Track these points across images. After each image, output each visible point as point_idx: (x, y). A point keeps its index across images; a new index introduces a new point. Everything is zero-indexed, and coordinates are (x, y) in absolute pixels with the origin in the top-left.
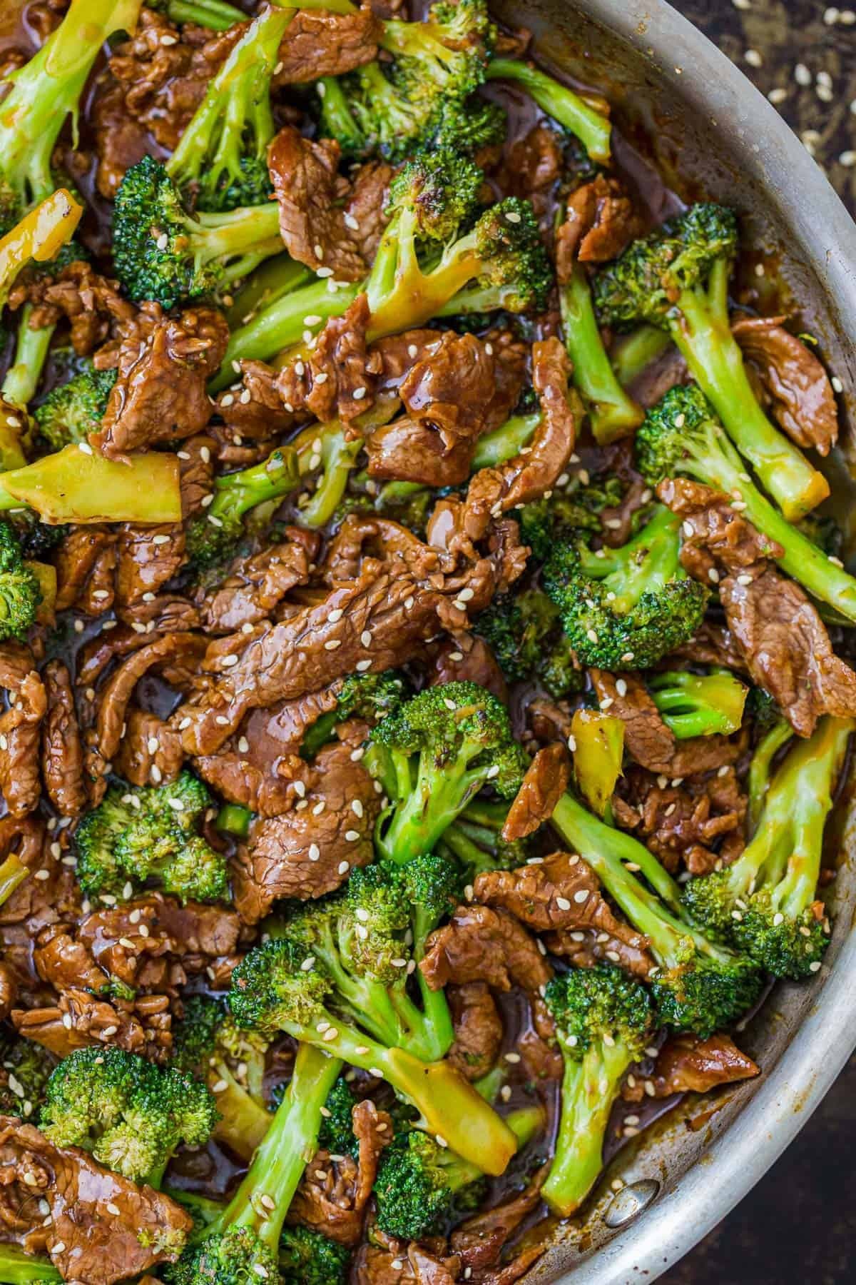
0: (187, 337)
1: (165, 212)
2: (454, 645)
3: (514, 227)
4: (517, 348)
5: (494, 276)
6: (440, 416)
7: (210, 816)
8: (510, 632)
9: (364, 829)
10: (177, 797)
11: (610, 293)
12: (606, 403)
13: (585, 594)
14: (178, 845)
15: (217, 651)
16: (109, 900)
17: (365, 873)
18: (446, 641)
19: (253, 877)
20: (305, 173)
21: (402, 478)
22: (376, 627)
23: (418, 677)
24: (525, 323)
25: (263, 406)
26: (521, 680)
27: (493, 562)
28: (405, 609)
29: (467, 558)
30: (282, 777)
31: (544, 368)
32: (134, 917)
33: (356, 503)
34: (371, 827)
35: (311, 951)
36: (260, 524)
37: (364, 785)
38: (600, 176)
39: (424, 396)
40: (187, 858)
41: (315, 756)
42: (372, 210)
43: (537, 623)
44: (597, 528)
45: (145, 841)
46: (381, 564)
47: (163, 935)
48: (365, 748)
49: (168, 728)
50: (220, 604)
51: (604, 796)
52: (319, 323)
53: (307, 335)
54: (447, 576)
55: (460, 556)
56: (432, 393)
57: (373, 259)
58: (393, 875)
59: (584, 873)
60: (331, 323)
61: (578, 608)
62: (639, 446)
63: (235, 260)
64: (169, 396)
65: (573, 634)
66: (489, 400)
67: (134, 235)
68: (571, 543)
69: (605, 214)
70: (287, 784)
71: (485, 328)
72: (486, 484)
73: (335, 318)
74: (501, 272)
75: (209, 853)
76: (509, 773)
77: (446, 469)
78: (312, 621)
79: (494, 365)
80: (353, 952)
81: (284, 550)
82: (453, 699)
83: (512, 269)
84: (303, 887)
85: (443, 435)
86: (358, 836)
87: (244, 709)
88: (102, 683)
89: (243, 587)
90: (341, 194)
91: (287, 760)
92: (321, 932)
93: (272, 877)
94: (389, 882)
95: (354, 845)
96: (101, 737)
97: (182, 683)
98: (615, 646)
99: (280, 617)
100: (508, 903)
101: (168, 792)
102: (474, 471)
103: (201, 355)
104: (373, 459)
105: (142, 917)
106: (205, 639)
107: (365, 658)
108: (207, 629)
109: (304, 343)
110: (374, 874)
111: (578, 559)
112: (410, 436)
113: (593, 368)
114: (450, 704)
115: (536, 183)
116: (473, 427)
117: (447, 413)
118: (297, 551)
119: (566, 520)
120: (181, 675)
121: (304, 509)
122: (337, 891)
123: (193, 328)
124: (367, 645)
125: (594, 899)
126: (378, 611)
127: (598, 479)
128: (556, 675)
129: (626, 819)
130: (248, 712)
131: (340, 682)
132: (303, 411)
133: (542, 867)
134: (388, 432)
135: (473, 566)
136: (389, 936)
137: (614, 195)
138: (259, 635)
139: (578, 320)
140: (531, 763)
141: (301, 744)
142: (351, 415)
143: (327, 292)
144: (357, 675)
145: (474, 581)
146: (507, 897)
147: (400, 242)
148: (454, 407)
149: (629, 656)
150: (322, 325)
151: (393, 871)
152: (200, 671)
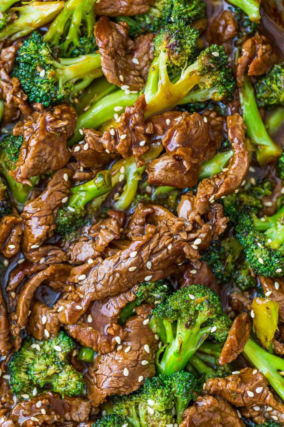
0: (56, 120)
1: (43, 59)
2: (192, 266)
3: (216, 59)
4: (218, 119)
5: (207, 83)
6: (182, 153)
7: (75, 354)
8: (220, 259)
9: (150, 359)
10: (58, 345)
11: (263, 91)
12: (263, 145)
13: (257, 240)
14: (59, 369)
15: (76, 273)
16: (26, 396)
17: (151, 381)
18: (188, 265)
19: (96, 384)
20: (113, 39)
21: (165, 185)
22: (154, 259)
23: (174, 282)
24: (222, 106)
25: (95, 151)
26: (225, 282)
27: (210, 225)
28: (168, 250)
29: (198, 223)
30: (109, 335)
31: (233, 129)
32: (39, 404)
33: (142, 197)
34: (154, 357)
35: (126, 419)
36: (95, 209)
37: (150, 337)
38: (257, 34)
39: (174, 143)
40: (64, 376)
41: (125, 323)
42: (145, 54)
43: (232, 254)
44: (260, 206)
45: (43, 367)
46: (155, 227)
47: (53, 413)
48: (150, 319)
49: (51, 311)
50: (76, 250)
51: (269, 340)
52: (122, 110)
53: (116, 116)
54: (188, 233)
55: (194, 222)
56: (179, 143)
57: (147, 77)
58: (166, 382)
59: (261, 378)
60: (127, 110)
61: (253, 247)
62: (280, 166)
63: (79, 81)
64: (48, 149)
65: (251, 260)
66: (207, 145)
67: (28, 70)
68: (248, 214)
69: (260, 53)
70: (112, 338)
71: (202, 109)
72: (206, 186)
73: (129, 107)
74: (210, 82)
75: (74, 373)
76: (221, 330)
77: (186, 179)
78: (122, 257)
79: (208, 128)
80: (146, 420)
81: (107, 222)
82: (193, 294)
83: (216, 80)
84: (121, 389)
85: (185, 163)
86: (147, 362)
87: (89, 302)
88: (19, 289)
89: (88, 241)
90: (130, 48)
91: (112, 326)
92: (131, 410)
93: (105, 385)
94: (164, 385)
95: (146, 367)
96: (18, 316)
97: (58, 288)
98: (272, 265)
99: (106, 255)
100: (223, 394)
101: (54, 342)
102: (200, 180)
103: (63, 128)
104: (150, 175)
105: (42, 404)
106: (69, 267)
107: (148, 275)
108: (71, 262)
109: (115, 120)
110: (156, 382)
111: (252, 222)
112: (168, 164)
113: (257, 129)
114: (192, 297)
115: (225, 38)
116: (199, 159)
117: (187, 152)
118: (114, 223)
119: (245, 202)
120: (58, 284)
121: (117, 201)
122: (138, 390)
123: (58, 115)
124: (149, 268)
125: (265, 392)
126: (155, 251)
127: (260, 183)
128: (242, 279)
129: (279, 350)
130: (92, 303)
131: (137, 287)
132: (115, 153)
133: (239, 376)
134: (157, 162)
135: (201, 227)
136: (164, 412)
137: (264, 43)
138: (96, 264)
139: (248, 104)
140: (232, 324)
141: (118, 317)
142: (139, 154)
143: (125, 94)
144: (145, 283)
145: (202, 235)
146: (222, 391)
147: (160, 68)
148: (190, 149)
149: (279, 270)
150: (123, 111)
151: (165, 379)
152: (67, 283)
